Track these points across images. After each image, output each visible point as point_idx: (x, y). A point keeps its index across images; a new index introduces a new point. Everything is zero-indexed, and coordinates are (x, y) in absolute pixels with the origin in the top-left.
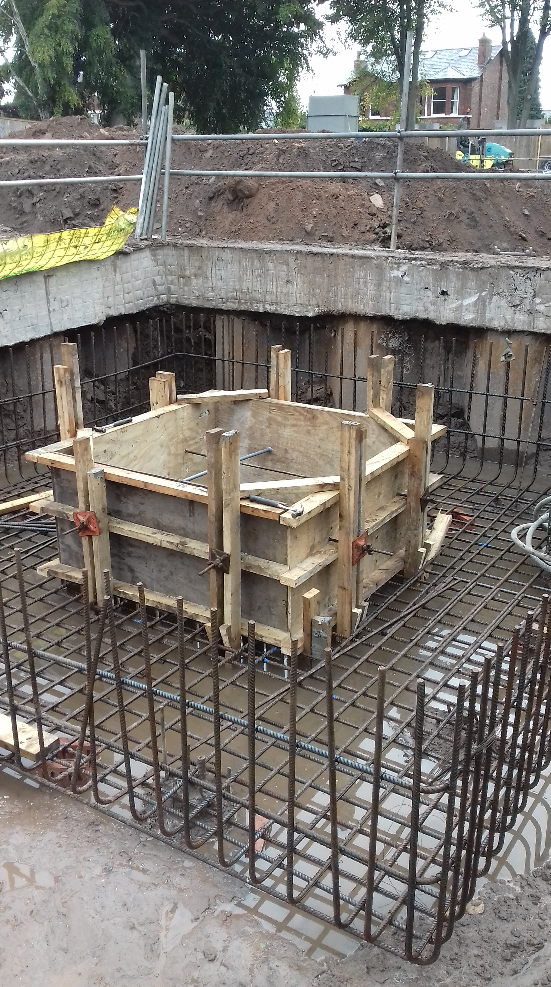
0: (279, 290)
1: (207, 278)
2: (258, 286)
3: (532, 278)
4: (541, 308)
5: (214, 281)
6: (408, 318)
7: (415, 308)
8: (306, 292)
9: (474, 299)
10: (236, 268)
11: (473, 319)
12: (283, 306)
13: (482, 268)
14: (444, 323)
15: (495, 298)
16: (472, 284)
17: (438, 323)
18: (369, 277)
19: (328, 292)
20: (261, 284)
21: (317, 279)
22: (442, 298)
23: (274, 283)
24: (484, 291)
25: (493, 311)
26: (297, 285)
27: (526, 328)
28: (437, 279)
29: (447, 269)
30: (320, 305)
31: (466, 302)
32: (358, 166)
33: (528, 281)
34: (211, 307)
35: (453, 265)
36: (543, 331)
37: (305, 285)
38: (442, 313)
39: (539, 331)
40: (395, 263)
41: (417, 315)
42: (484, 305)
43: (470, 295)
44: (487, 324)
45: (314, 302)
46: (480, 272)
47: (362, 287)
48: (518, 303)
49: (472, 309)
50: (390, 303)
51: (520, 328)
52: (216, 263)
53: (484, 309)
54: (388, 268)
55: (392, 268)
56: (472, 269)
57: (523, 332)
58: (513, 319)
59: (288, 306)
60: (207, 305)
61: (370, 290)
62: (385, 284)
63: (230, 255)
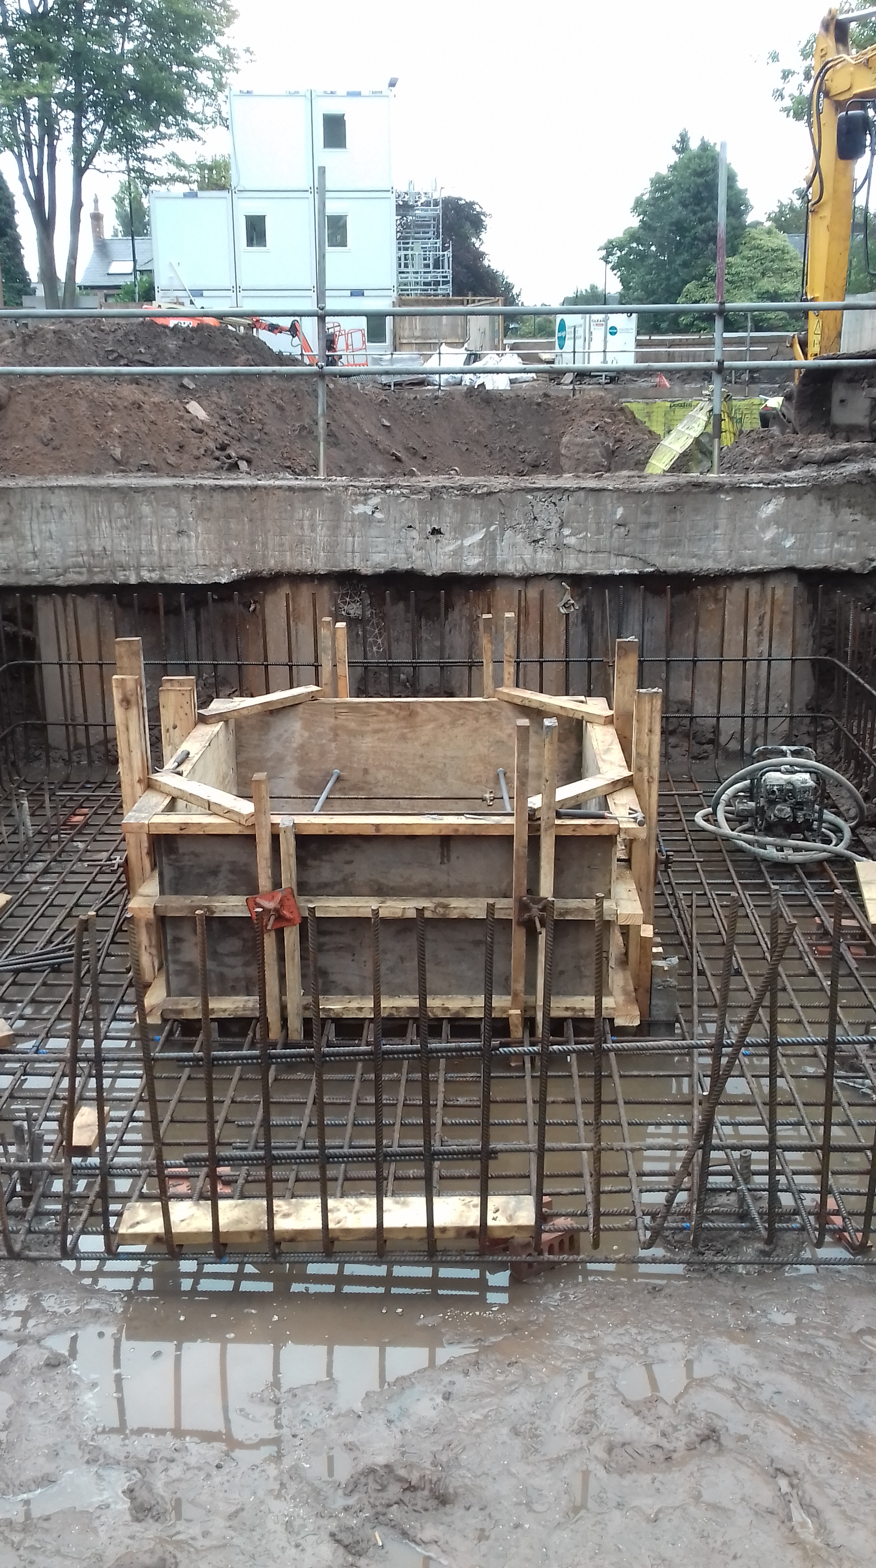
0: (164, 547)
1: (23, 537)
2: (124, 543)
3: (557, 502)
4: (572, 541)
5: (37, 541)
6: (382, 571)
7: (392, 556)
8: (214, 546)
9: (480, 536)
10: (79, 518)
11: (479, 564)
12: (174, 571)
13: (490, 494)
14: (438, 573)
15: (508, 533)
16: (476, 517)
17: (429, 574)
18: (318, 517)
19: (253, 543)
20: (129, 540)
21: (232, 526)
22: (433, 538)
23: (155, 537)
24: (492, 524)
25: (506, 550)
26: (197, 538)
27: (552, 570)
28: (425, 512)
29: (440, 498)
30: (240, 563)
31: (467, 542)
32: (147, 358)
33: (552, 506)
34: (35, 584)
35: (448, 493)
36: (574, 572)
37: (212, 536)
38: (434, 561)
39: (570, 572)
40: (361, 495)
41: (395, 565)
42: (494, 544)
43: (474, 532)
44: (500, 570)
45: (228, 560)
46: (486, 498)
47: (307, 532)
48: (539, 537)
49: (476, 550)
50: (353, 552)
51: (544, 570)
52: (38, 514)
53: (494, 550)
54: (349, 502)
55: (356, 502)
56: (476, 496)
57: (547, 575)
58: (533, 559)
59: (183, 570)
60: (24, 581)
61: (321, 535)
62: (345, 526)
63: (65, 499)
